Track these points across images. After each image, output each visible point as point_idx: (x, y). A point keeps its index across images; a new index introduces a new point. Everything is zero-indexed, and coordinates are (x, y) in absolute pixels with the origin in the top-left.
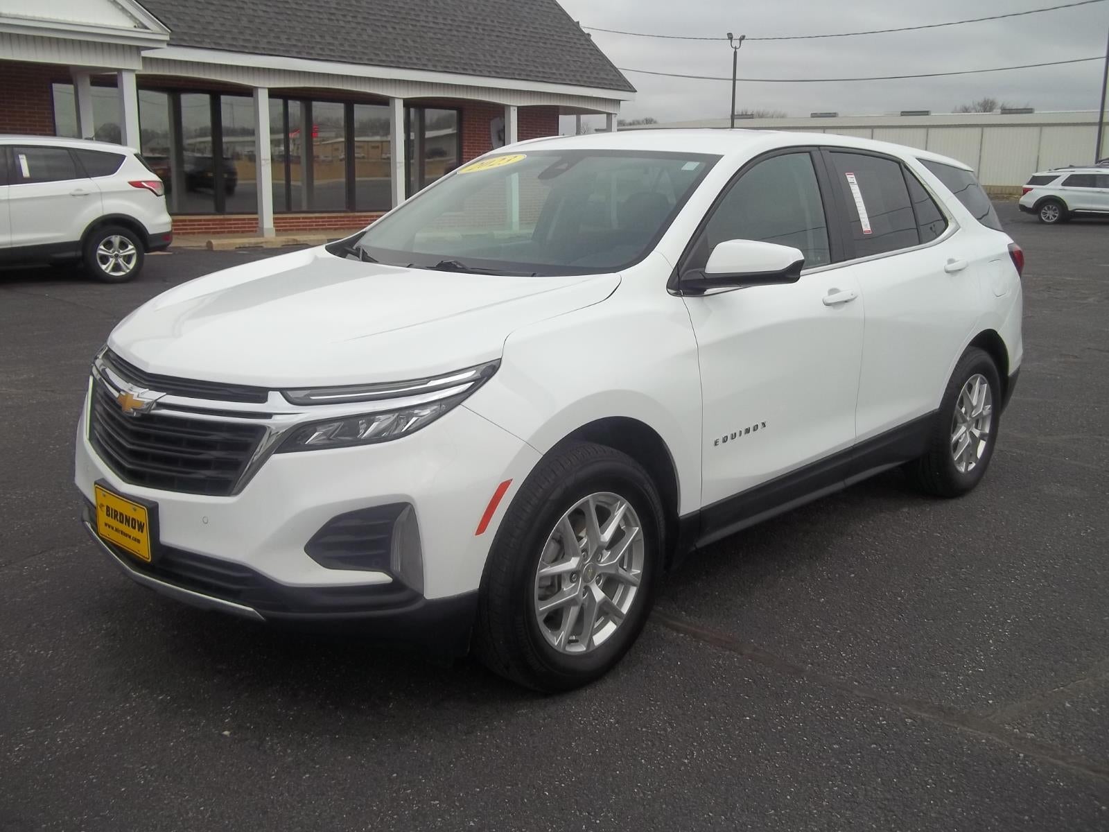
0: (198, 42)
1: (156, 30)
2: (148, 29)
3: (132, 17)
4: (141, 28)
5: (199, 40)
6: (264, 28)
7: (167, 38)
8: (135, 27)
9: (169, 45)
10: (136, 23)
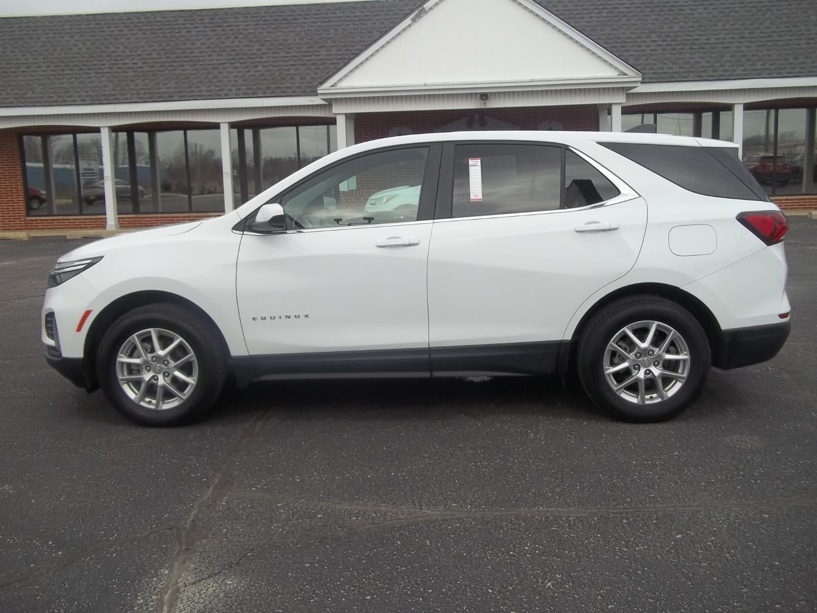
0: (685, 77)
1: (633, 75)
2: (627, 75)
3: (616, 68)
4: (623, 75)
5: (686, 75)
6: (743, 60)
7: (640, 79)
8: (618, 75)
9: (642, 83)
10: (619, 72)
